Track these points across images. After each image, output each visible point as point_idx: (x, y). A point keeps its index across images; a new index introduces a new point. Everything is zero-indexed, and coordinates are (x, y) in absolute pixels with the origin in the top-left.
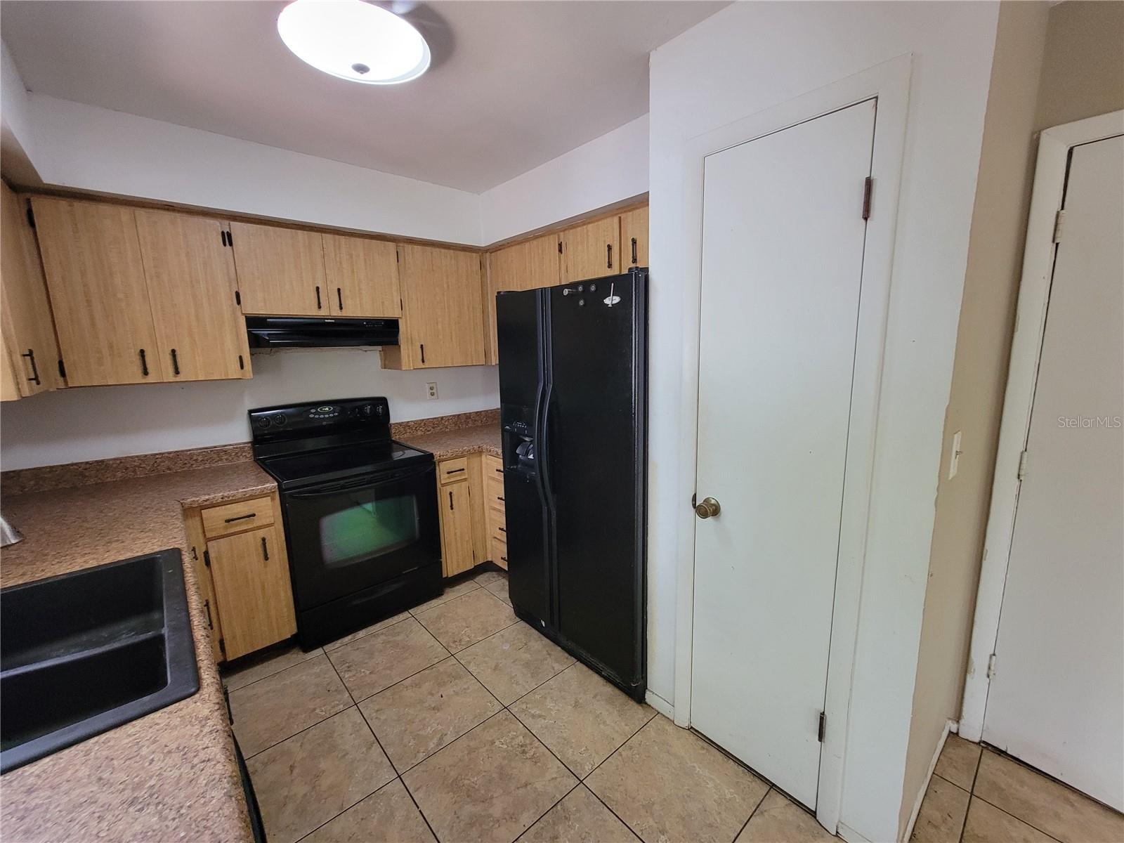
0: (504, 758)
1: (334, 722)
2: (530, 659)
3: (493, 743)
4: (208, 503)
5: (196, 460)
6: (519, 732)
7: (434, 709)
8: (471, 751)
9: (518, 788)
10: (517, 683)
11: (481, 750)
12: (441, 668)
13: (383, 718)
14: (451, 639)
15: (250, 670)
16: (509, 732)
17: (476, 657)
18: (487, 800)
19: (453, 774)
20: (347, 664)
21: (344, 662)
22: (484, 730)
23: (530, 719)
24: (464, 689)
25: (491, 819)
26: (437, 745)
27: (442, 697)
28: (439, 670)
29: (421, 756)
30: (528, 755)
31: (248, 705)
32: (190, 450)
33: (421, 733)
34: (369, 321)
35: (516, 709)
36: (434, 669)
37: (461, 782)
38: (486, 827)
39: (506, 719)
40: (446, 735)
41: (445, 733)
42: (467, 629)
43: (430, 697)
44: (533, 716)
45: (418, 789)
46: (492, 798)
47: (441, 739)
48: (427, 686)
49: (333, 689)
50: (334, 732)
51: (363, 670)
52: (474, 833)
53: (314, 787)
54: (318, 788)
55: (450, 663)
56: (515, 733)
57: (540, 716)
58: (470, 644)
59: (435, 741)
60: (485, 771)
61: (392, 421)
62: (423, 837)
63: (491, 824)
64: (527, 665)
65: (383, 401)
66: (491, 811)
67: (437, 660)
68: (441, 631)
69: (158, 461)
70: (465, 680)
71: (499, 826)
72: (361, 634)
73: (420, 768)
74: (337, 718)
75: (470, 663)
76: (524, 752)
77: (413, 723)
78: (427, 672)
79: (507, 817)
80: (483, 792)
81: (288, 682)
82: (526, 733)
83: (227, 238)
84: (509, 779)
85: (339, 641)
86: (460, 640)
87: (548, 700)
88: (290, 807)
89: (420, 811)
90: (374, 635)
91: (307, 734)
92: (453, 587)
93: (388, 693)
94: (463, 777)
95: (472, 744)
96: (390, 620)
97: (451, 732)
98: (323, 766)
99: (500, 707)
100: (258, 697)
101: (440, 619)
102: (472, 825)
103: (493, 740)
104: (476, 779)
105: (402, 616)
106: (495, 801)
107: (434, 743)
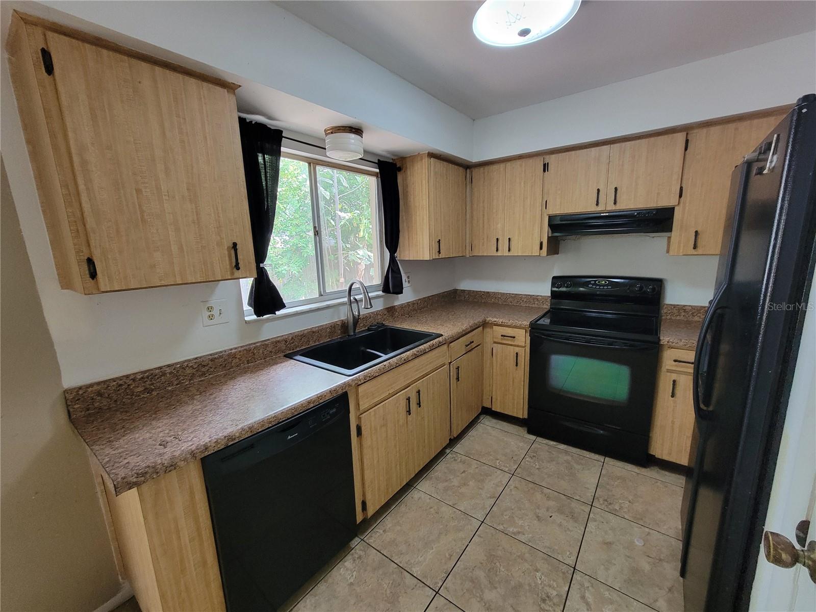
0: (530, 585)
1: (496, 472)
2: (646, 571)
3: (537, 570)
4: (495, 323)
5: (523, 301)
6: (558, 589)
7: (538, 517)
8: (522, 557)
9: (512, 606)
10: (607, 569)
11: (526, 564)
12: (574, 504)
13: (513, 493)
14: (606, 497)
15: (502, 422)
16: (554, 581)
17: (605, 523)
18: (493, 586)
19: (499, 553)
20: (535, 454)
21: (535, 452)
22: (543, 559)
23: (579, 595)
24: (568, 529)
25: (481, 594)
26: (513, 533)
27: (551, 517)
28: (571, 504)
29: (501, 527)
30: (543, 605)
31: (485, 435)
32: (521, 295)
33: (516, 518)
34: (641, 212)
35: (579, 578)
36: (569, 500)
37: (496, 561)
38: (474, 593)
39: (564, 573)
40: (524, 534)
41: (525, 533)
42: (628, 502)
43: (545, 510)
44: (583, 598)
45: (480, 537)
46: (496, 588)
47: (519, 533)
48: (552, 503)
49: (515, 458)
50: (491, 476)
51: (536, 464)
52: (468, 585)
53: (459, 487)
54: (459, 488)
55: (583, 508)
56: (556, 586)
57: (588, 604)
58: (614, 513)
59: (515, 530)
60: (511, 574)
62: (454, 554)
63: (478, 595)
64: (635, 571)
66: (486, 591)
67: (578, 498)
68: (608, 487)
69: (508, 297)
70: (576, 525)
71: (479, 601)
72: (562, 447)
73: (493, 531)
74: (499, 472)
75: (595, 521)
76: (544, 601)
77: (520, 510)
78: (564, 497)
79: (487, 605)
80: (497, 579)
81: (505, 439)
82: (562, 596)
83: (546, 167)
84: (516, 596)
85: (547, 441)
86: (610, 504)
87: (610, 607)
88: (446, 484)
89: (468, 545)
90: (566, 452)
91: (483, 466)
92: (663, 469)
93: (531, 485)
94: (500, 561)
95: (527, 555)
96: (588, 453)
97: (528, 537)
98: (471, 483)
99: (572, 563)
100: (490, 435)
101: (618, 479)
102: (472, 581)
103: (540, 570)
104: (503, 570)
105: (597, 457)
106: (494, 591)
107: (513, 530)
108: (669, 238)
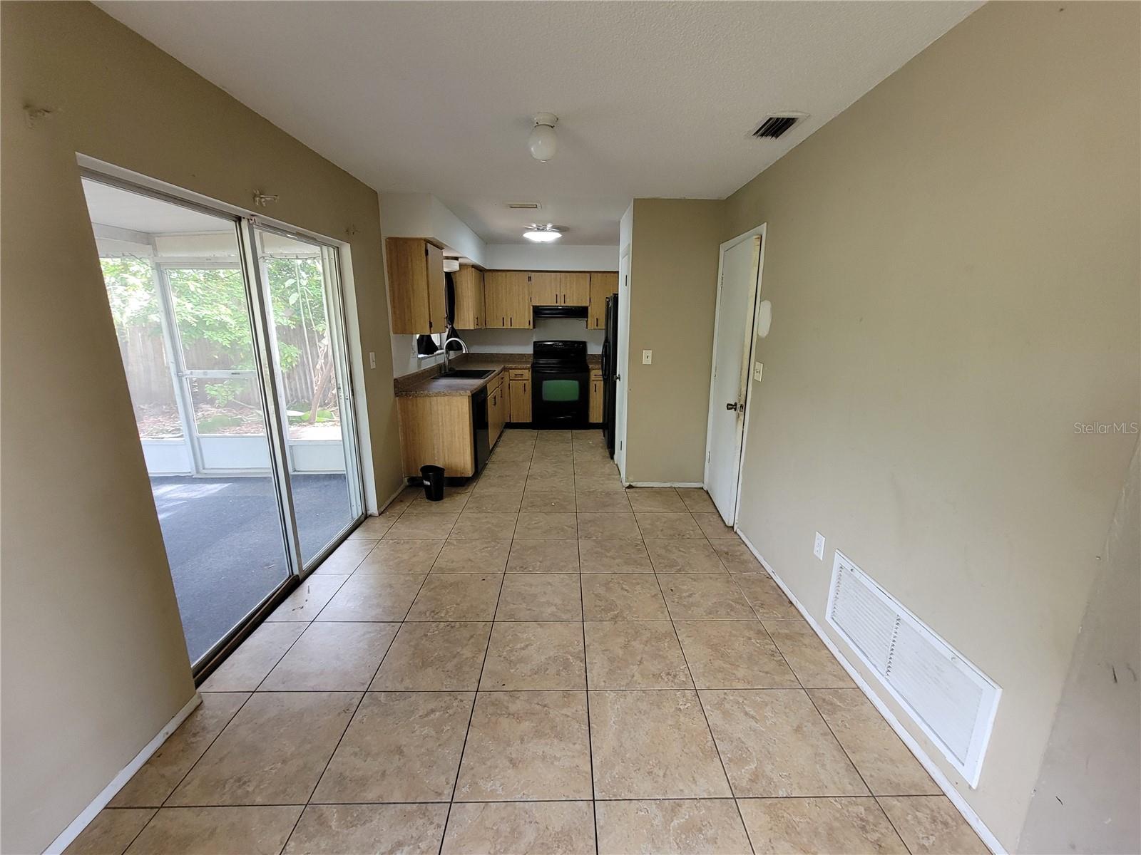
4: (511, 367)
34: (575, 307)
61: (589, 353)
65: (584, 344)
83: (530, 278)
108: (587, 321)
